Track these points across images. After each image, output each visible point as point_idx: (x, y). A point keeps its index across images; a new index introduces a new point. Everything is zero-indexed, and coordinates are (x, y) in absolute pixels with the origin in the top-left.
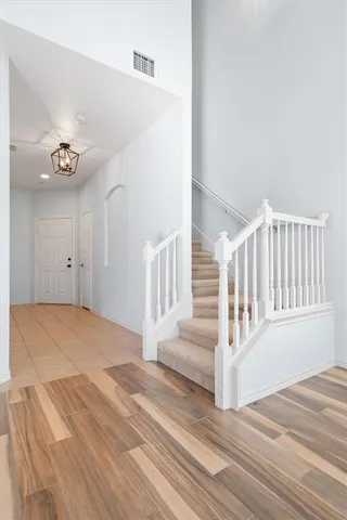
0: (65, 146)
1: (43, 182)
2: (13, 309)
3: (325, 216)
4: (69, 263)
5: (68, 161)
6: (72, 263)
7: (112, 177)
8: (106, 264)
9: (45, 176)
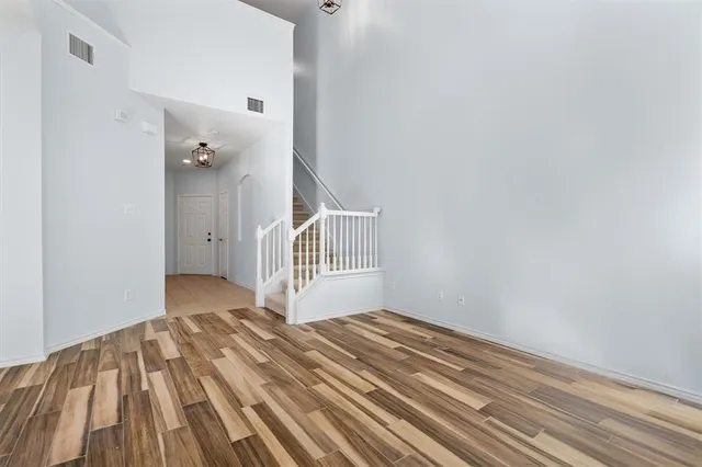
0: (203, 145)
1: (185, 164)
2: (167, 276)
3: (377, 210)
4: (209, 237)
5: (206, 157)
6: (212, 237)
7: (242, 169)
8: (240, 239)
9: (187, 161)
